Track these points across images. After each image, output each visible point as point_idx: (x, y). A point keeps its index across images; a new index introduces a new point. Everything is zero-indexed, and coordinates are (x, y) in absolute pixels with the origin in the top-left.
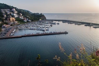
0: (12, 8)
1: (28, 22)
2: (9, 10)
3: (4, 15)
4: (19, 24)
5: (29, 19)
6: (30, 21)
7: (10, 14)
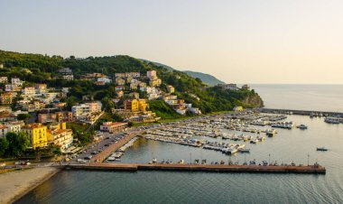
0: (149, 70)
1: (189, 114)
2: (138, 75)
3: (120, 91)
4: (156, 122)
5: (194, 106)
6: (196, 110)
7: (139, 87)
